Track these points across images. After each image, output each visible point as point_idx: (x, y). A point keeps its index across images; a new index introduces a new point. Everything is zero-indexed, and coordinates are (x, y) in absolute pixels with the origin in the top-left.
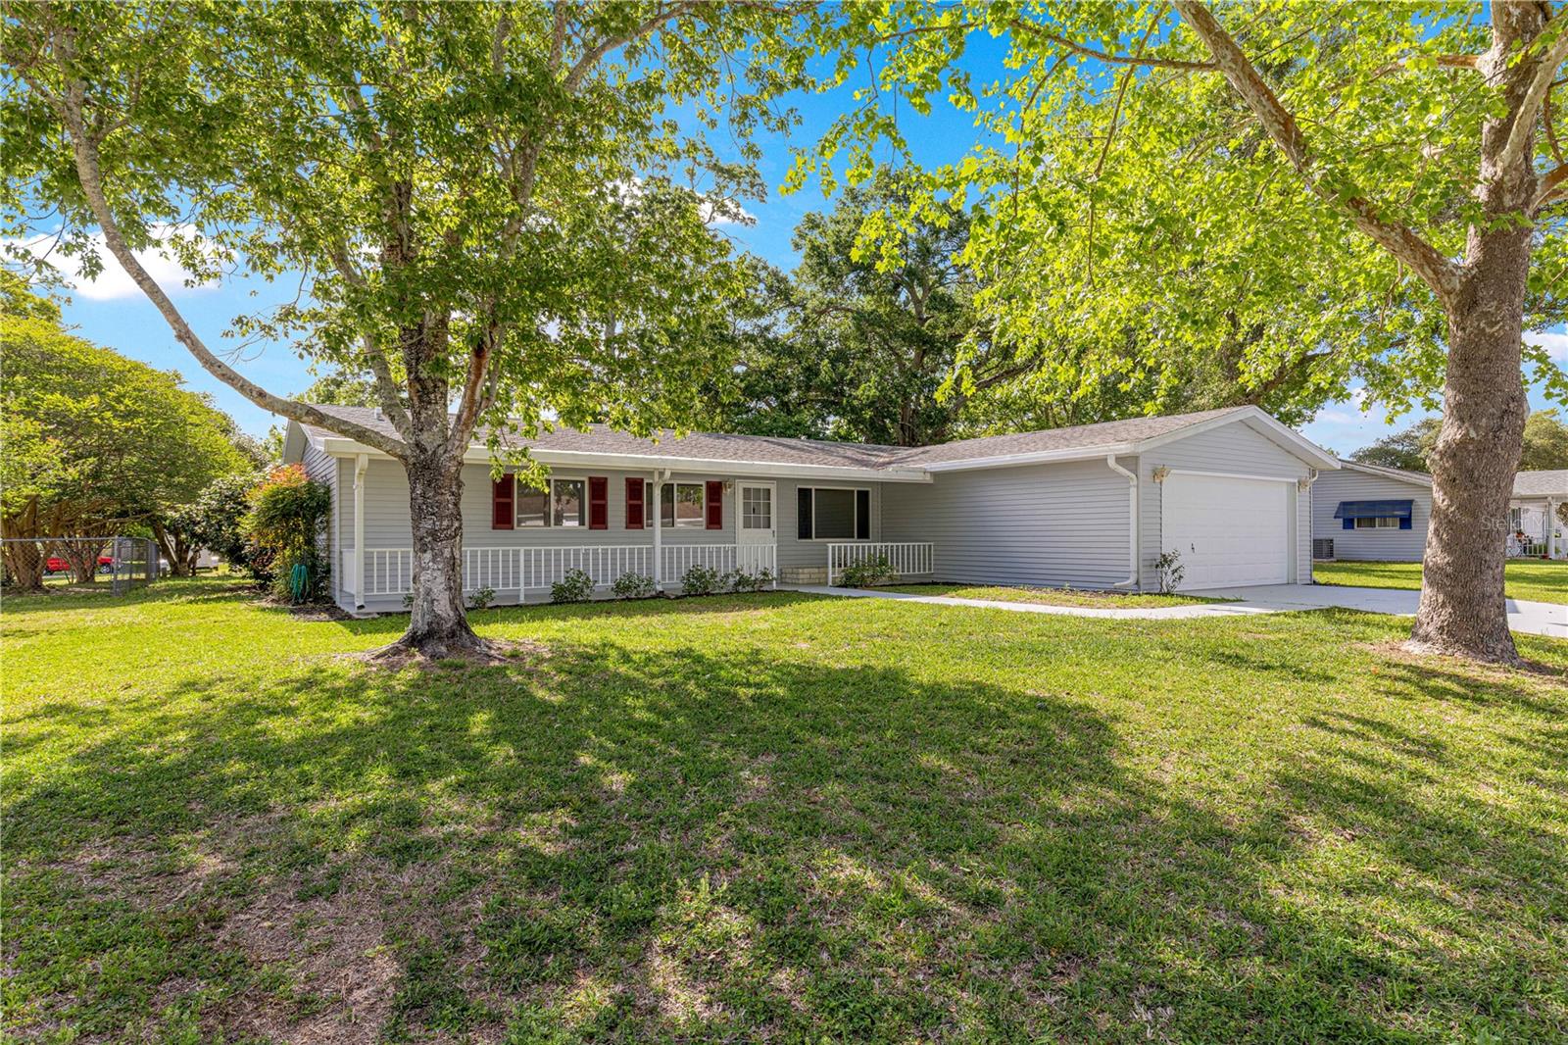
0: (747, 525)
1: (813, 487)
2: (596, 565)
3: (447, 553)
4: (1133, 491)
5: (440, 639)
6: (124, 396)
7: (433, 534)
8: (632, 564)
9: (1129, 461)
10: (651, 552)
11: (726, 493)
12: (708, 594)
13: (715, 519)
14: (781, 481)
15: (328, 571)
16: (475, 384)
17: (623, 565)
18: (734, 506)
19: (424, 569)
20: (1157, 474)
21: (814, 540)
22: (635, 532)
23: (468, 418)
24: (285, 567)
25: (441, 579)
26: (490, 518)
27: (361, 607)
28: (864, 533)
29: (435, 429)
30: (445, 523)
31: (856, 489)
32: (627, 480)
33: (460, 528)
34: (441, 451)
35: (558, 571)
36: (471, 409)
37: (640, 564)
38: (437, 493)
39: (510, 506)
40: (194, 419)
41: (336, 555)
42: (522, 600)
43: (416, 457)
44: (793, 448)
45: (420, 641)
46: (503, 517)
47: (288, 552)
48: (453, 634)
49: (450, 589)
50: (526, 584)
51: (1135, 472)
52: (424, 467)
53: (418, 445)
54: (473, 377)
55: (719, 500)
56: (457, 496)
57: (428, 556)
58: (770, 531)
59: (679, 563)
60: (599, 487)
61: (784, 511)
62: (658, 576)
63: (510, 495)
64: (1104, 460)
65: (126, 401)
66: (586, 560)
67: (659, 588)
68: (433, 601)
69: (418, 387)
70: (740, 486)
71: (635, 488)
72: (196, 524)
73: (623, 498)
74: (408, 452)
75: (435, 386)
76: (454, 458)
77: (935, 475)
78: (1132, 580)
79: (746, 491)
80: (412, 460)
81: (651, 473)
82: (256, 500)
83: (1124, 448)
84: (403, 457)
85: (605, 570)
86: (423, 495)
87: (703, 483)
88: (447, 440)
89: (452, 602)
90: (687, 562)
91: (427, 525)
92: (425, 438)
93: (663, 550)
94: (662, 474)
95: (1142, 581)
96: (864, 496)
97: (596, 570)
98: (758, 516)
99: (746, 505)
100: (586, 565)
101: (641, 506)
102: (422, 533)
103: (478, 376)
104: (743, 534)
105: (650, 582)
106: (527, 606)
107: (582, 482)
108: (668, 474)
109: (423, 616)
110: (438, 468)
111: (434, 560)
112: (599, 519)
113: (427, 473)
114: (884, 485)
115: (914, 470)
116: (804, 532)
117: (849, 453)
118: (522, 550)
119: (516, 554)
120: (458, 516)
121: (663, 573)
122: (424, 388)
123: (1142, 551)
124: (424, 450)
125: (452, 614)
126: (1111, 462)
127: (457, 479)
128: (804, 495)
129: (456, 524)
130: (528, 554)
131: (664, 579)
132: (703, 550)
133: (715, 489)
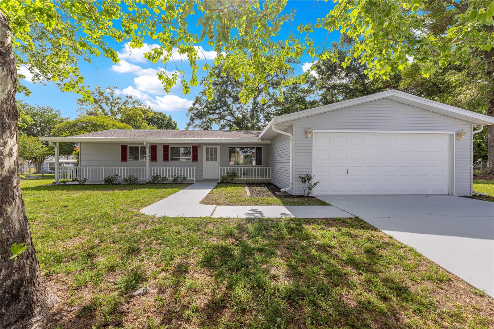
0: (207, 160)
1: (236, 147)
4: (291, 143)
10: (146, 169)
11: (199, 149)
13: (195, 158)
14: (222, 145)
22: (165, 162)
26: (120, 158)
28: (259, 163)
31: (255, 147)
32: (164, 146)
39: (126, 155)
46: (124, 158)
55: (197, 152)
60: (154, 148)
61: (223, 155)
63: (126, 151)
70: (205, 147)
78: (290, 187)
79: (208, 149)
87: (191, 146)
93: (151, 168)
95: (295, 189)
98: (212, 157)
99: (207, 153)
101: (168, 154)
104: (206, 163)
112: (154, 158)
123: (295, 173)
126: (273, 129)
128: (232, 149)
133: (196, 148)
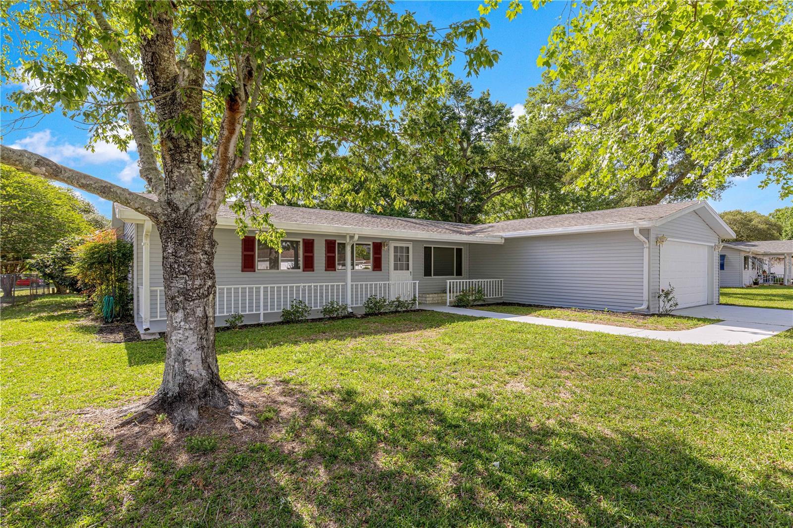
0: (396, 269)
1: (433, 246)
2: (310, 297)
3: (199, 312)
4: (646, 251)
5: (192, 401)
6: (7, 186)
7: (186, 294)
8: (332, 296)
9: (645, 232)
10: (344, 287)
11: (384, 249)
12: (381, 314)
13: (377, 266)
14: (415, 242)
15: (132, 299)
16: (228, 140)
17: (327, 296)
18: (389, 257)
19: (175, 328)
20: (660, 240)
21: (433, 277)
22: (331, 273)
23: (221, 176)
24: (100, 296)
25: (193, 338)
26: (240, 265)
27: (148, 329)
28: (459, 273)
29: (188, 189)
30: (198, 282)
31: (455, 247)
32: (326, 240)
33: (213, 286)
34: (193, 209)
35: (285, 302)
36: (224, 167)
37: (338, 295)
38: (188, 253)
39: (253, 257)
40: (57, 202)
41: (135, 289)
42: (262, 320)
43: (168, 216)
44: (416, 223)
45: (170, 404)
46: (248, 264)
47: (104, 287)
48: (205, 394)
49: (203, 348)
50: (264, 310)
51: (648, 238)
52: (175, 226)
53: (169, 203)
54: (226, 133)
55: (380, 253)
56: (210, 255)
57: (180, 315)
58: (409, 272)
59: (362, 294)
60: (309, 245)
61: (416, 260)
62: (349, 302)
63: (253, 250)
64: (632, 230)
65: (8, 189)
66: (304, 293)
67: (350, 310)
68: (184, 361)
69: (171, 145)
70: (392, 245)
71: (332, 246)
72: (46, 267)
73: (324, 252)
74: (159, 210)
75: (188, 146)
76: (207, 217)
77: (507, 240)
78: (644, 307)
79: (396, 248)
80: (163, 218)
81: (344, 237)
82: (79, 252)
83: (645, 224)
84: (153, 216)
85: (316, 300)
86: (174, 254)
88: (200, 198)
89: (204, 361)
90: (366, 294)
91: (179, 284)
92: (177, 197)
93: (352, 285)
94: (352, 237)
95: (651, 307)
96: (459, 251)
97: (310, 300)
98: (402, 264)
99: (395, 256)
100: (304, 297)
101: (334, 257)
102: (174, 292)
103: (232, 132)
104: (394, 274)
105: (345, 308)
106: (266, 325)
107: (297, 242)
108: (356, 237)
109: (174, 376)
110: (190, 227)
111: (185, 319)
112: (309, 265)
113: (178, 231)
114: (471, 245)
115: (496, 237)
116: (427, 273)
117: (447, 227)
118: (262, 287)
119: (258, 289)
120: (211, 275)
121: (352, 301)
122: (177, 147)
123: (651, 288)
124: (175, 209)
125: (204, 373)
126: (636, 233)
127: (210, 238)
128: (427, 250)
129: (209, 283)
130: (266, 289)
131: (352, 304)
132: (376, 285)
133: (378, 247)
